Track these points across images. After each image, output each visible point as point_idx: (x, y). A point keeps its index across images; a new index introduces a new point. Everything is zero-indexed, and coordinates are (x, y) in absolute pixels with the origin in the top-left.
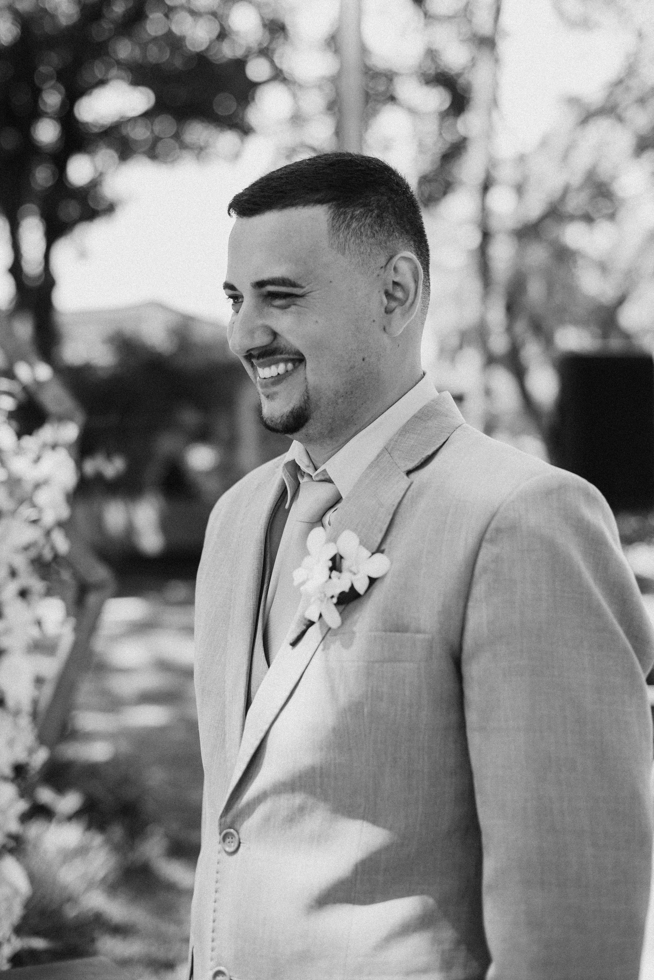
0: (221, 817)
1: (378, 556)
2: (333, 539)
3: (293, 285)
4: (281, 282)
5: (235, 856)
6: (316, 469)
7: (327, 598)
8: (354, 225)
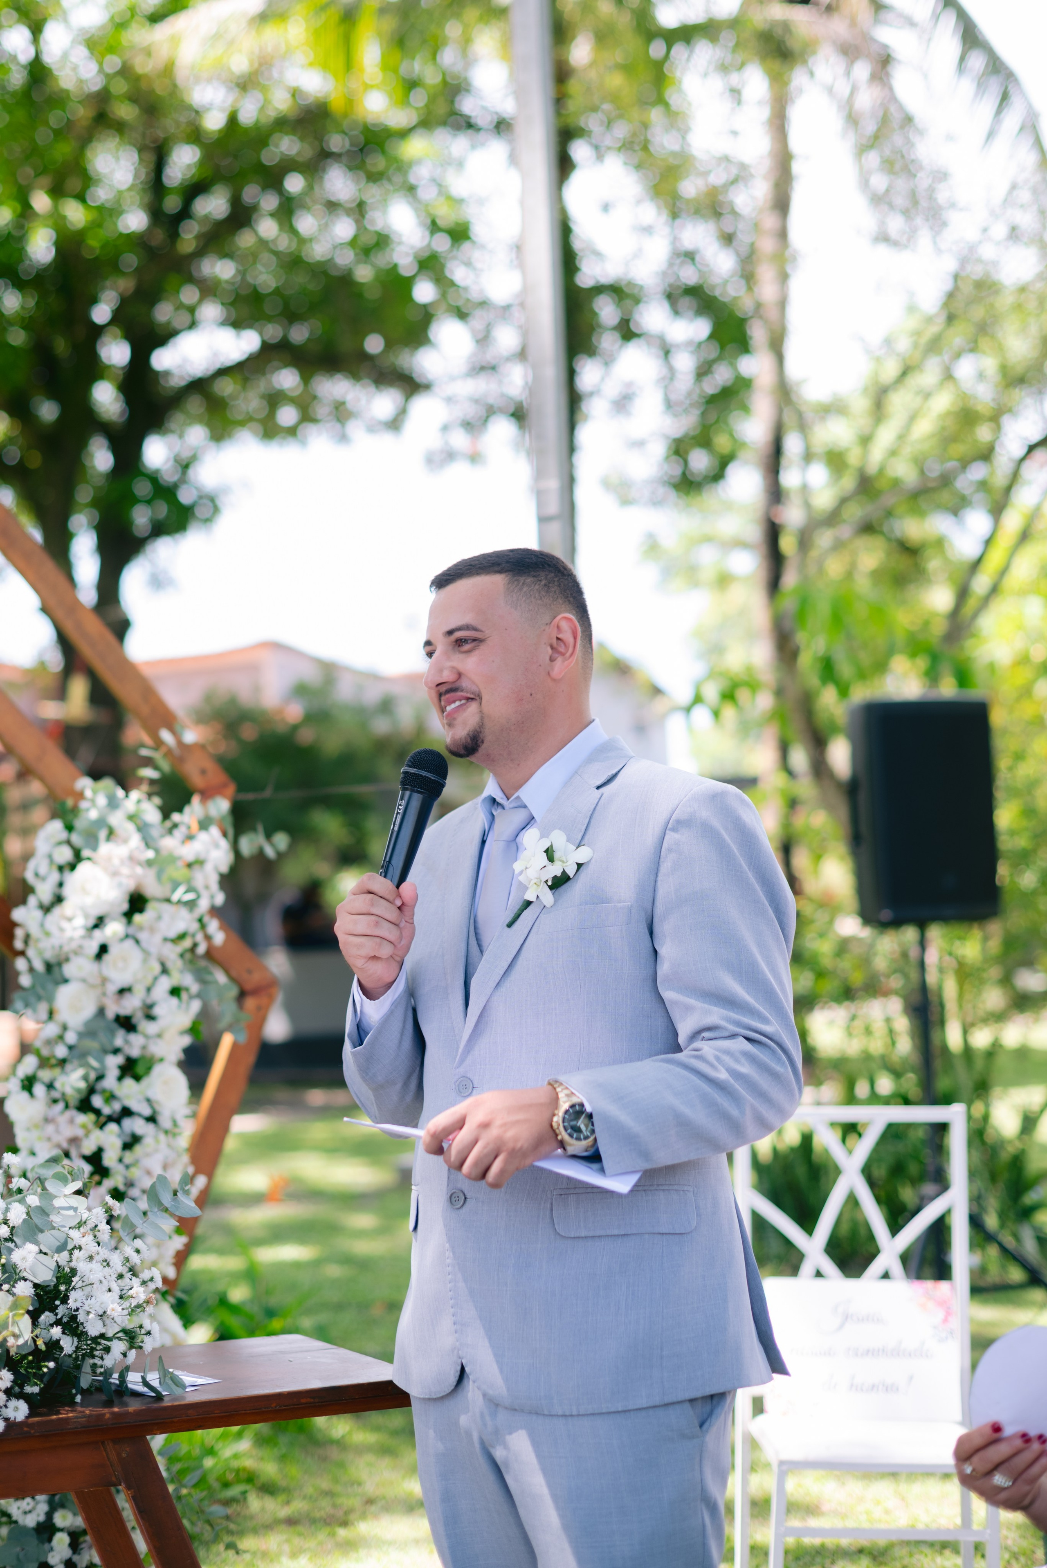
0: (455, 1069)
1: (582, 849)
4: (465, 627)
6: (509, 798)
7: (542, 883)
8: (525, 589)
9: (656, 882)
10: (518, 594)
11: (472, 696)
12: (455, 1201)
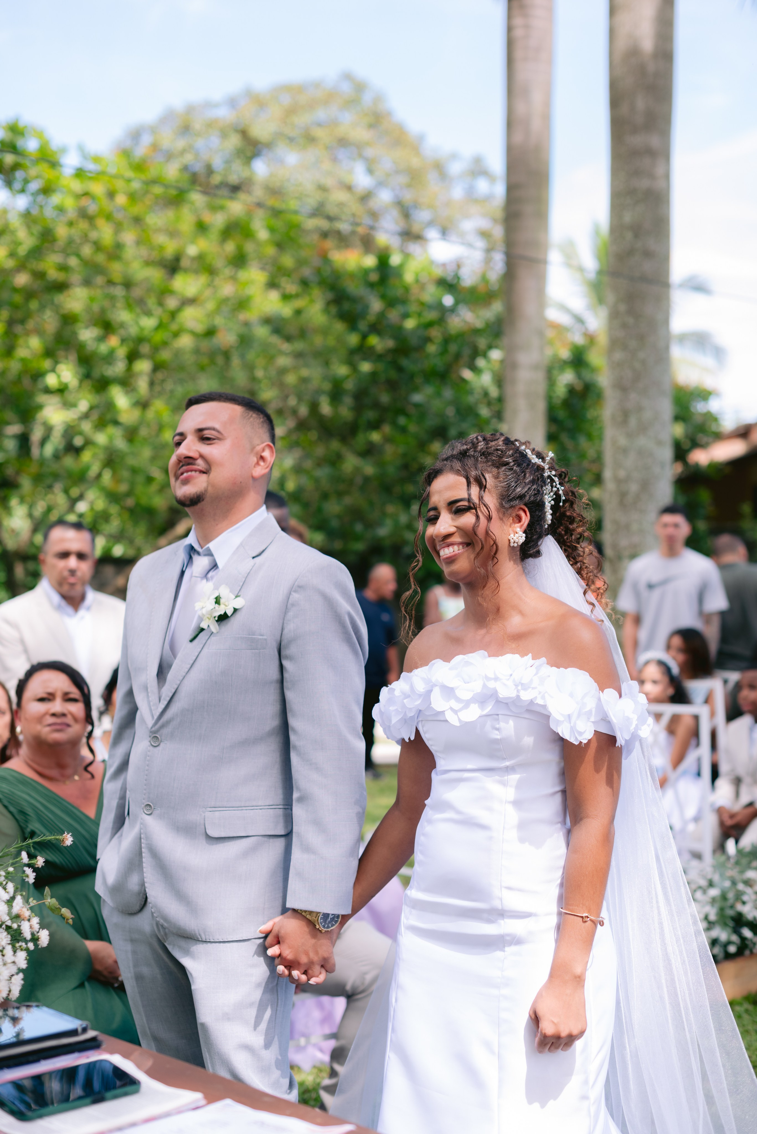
0: (151, 729)
1: (238, 598)
2: (216, 588)
3: (218, 432)
4: (212, 429)
7: (212, 618)
9: (283, 623)
10: (247, 421)
11: (204, 471)
12: (148, 809)
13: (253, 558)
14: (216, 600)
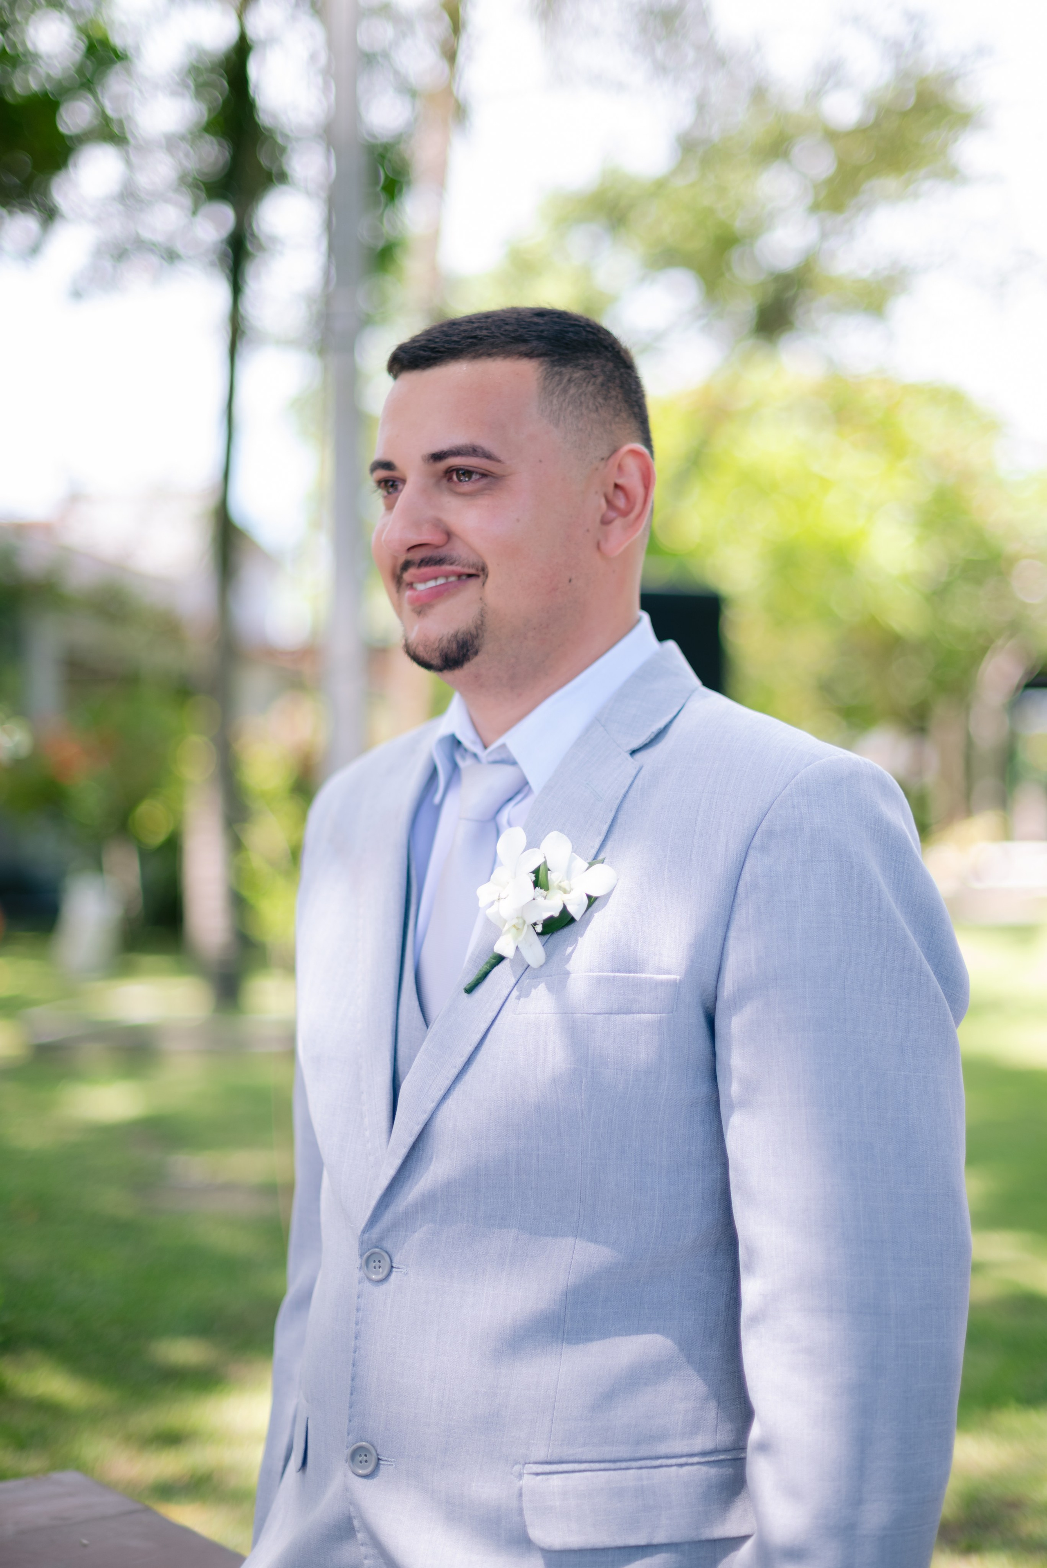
0: (364, 1232)
5: (384, 1287)
6: (485, 747)
7: (526, 926)
8: (572, 391)
9: (725, 939)
10: (562, 399)
11: (472, 571)
12: (361, 1462)
13: (633, 752)
14: (537, 877)
